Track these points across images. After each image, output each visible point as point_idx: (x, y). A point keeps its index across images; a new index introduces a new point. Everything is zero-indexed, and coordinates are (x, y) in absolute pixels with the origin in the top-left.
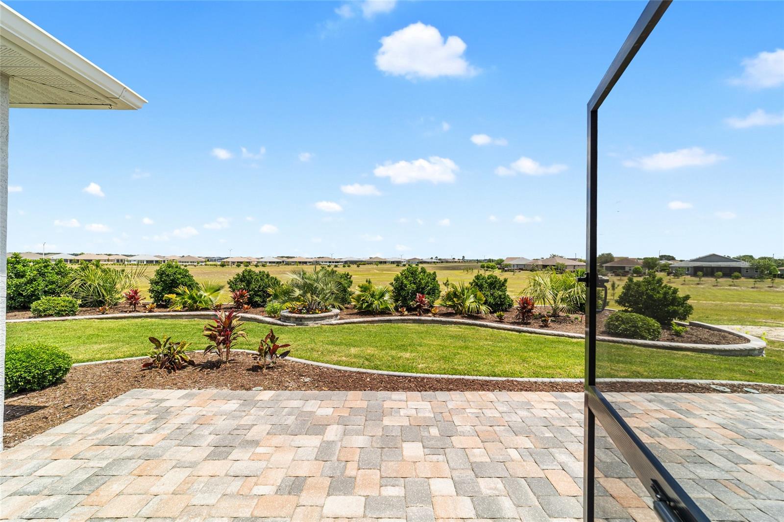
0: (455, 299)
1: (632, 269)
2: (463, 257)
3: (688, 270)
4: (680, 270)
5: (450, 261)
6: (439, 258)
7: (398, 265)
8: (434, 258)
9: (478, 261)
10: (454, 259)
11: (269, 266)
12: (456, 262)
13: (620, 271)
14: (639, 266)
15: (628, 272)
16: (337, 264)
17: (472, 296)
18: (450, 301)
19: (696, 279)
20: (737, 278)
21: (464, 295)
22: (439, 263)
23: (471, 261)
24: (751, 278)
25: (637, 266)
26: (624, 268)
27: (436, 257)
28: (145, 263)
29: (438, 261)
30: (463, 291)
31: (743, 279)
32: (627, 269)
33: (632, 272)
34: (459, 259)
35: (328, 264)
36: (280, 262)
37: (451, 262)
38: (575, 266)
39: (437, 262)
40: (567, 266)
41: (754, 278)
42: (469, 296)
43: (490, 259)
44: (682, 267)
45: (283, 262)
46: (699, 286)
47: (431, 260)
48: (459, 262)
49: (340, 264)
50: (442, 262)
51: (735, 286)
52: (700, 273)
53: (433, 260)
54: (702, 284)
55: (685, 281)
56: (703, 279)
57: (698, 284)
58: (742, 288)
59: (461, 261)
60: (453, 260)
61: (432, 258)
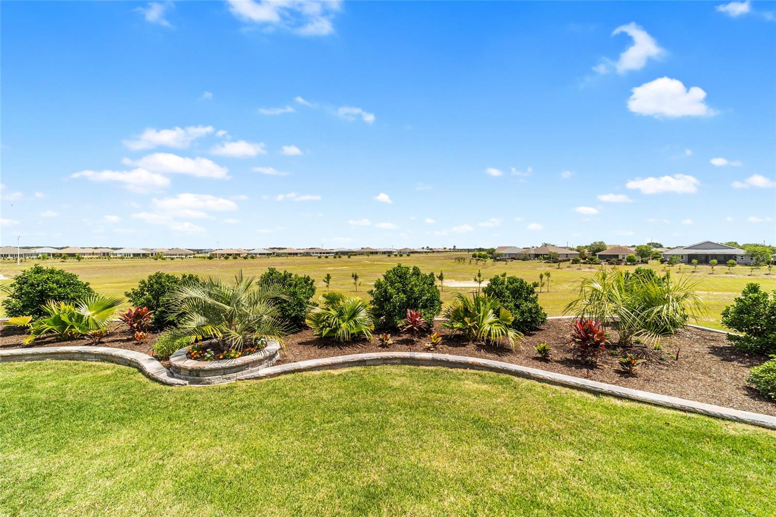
1: (626, 257)
2: (455, 246)
3: (682, 258)
4: (675, 257)
5: (441, 250)
6: (430, 248)
7: (389, 256)
8: (425, 248)
9: (469, 250)
10: (445, 248)
11: (259, 258)
12: (447, 252)
13: (614, 259)
14: (632, 255)
15: (621, 260)
16: (328, 255)
19: (692, 268)
20: (733, 265)
22: (431, 252)
23: (461, 250)
24: (746, 265)
25: (631, 255)
26: (617, 256)
27: (428, 247)
28: (132, 256)
31: (738, 266)
32: (620, 257)
33: (625, 260)
34: (450, 249)
35: (319, 255)
36: (271, 254)
37: (442, 252)
38: (567, 255)
39: (429, 252)
40: (559, 255)
41: (750, 265)
43: (480, 248)
44: (677, 255)
45: (274, 253)
46: (695, 274)
47: (422, 250)
48: (450, 251)
49: (330, 255)
50: (433, 252)
51: (731, 273)
52: (695, 261)
53: (425, 250)
54: (697, 272)
55: (680, 269)
56: (698, 266)
57: (693, 272)
58: (739, 275)
59: (452, 250)
60: (444, 250)
61: (423, 248)
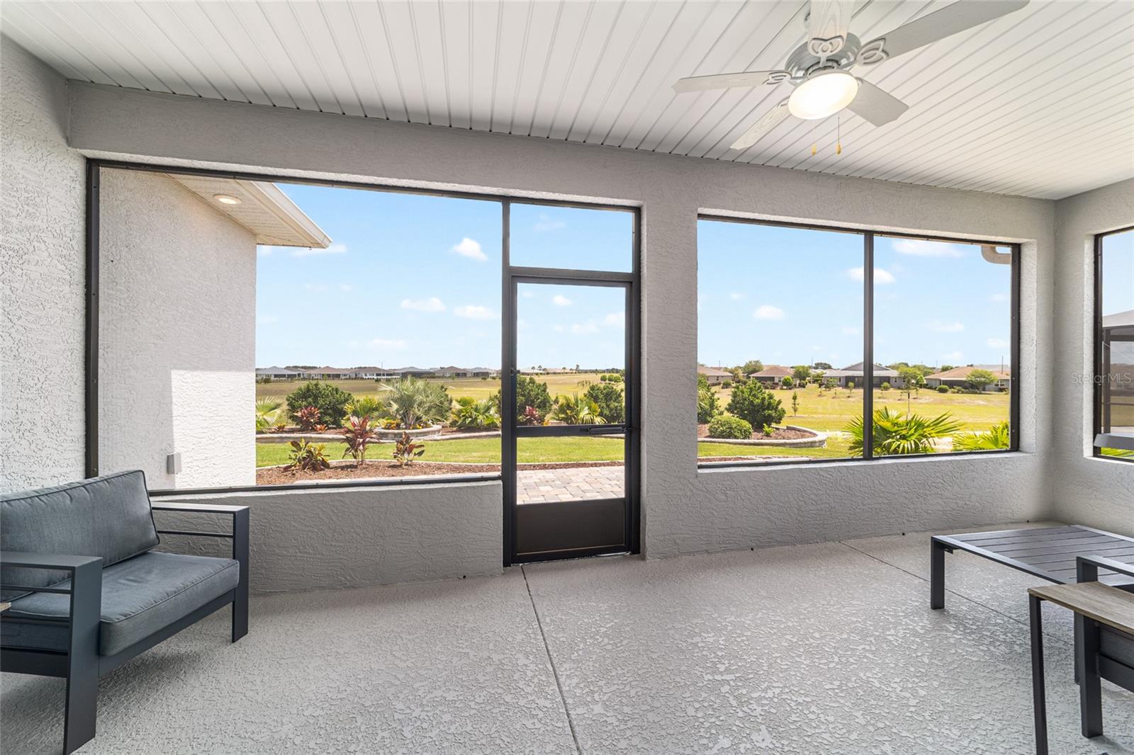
0: (568, 411)
1: (782, 380)
2: (578, 366)
3: (840, 381)
4: (832, 380)
5: (559, 371)
6: (543, 368)
7: (485, 379)
8: (536, 368)
9: (596, 372)
10: (564, 368)
11: (274, 382)
12: (567, 373)
13: (769, 382)
14: (788, 377)
15: (777, 384)
16: (390, 377)
17: (587, 408)
18: (563, 413)
19: (846, 391)
20: (886, 389)
21: (577, 407)
22: (544, 374)
23: (586, 372)
24: (899, 388)
25: (787, 377)
26: (773, 379)
27: (540, 367)
29: (541, 372)
30: (577, 401)
31: (891, 390)
32: (776, 381)
33: (781, 383)
34: (571, 370)
35: (375, 377)
37: (559, 373)
38: (718, 377)
39: (541, 374)
40: (708, 377)
41: (902, 389)
42: (584, 408)
43: (613, 369)
44: (834, 378)
45: (299, 375)
46: (850, 399)
47: (532, 371)
48: (571, 373)
49: (394, 377)
50: (548, 374)
51: (883, 398)
52: (851, 384)
53: (536, 371)
54: (852, 397)
55: (835, 393)
56: (854, 390)
57: (849, 397)
58: (890, 400)
59: (574, 371)
60: (563, 371)
61: (533, 368)
